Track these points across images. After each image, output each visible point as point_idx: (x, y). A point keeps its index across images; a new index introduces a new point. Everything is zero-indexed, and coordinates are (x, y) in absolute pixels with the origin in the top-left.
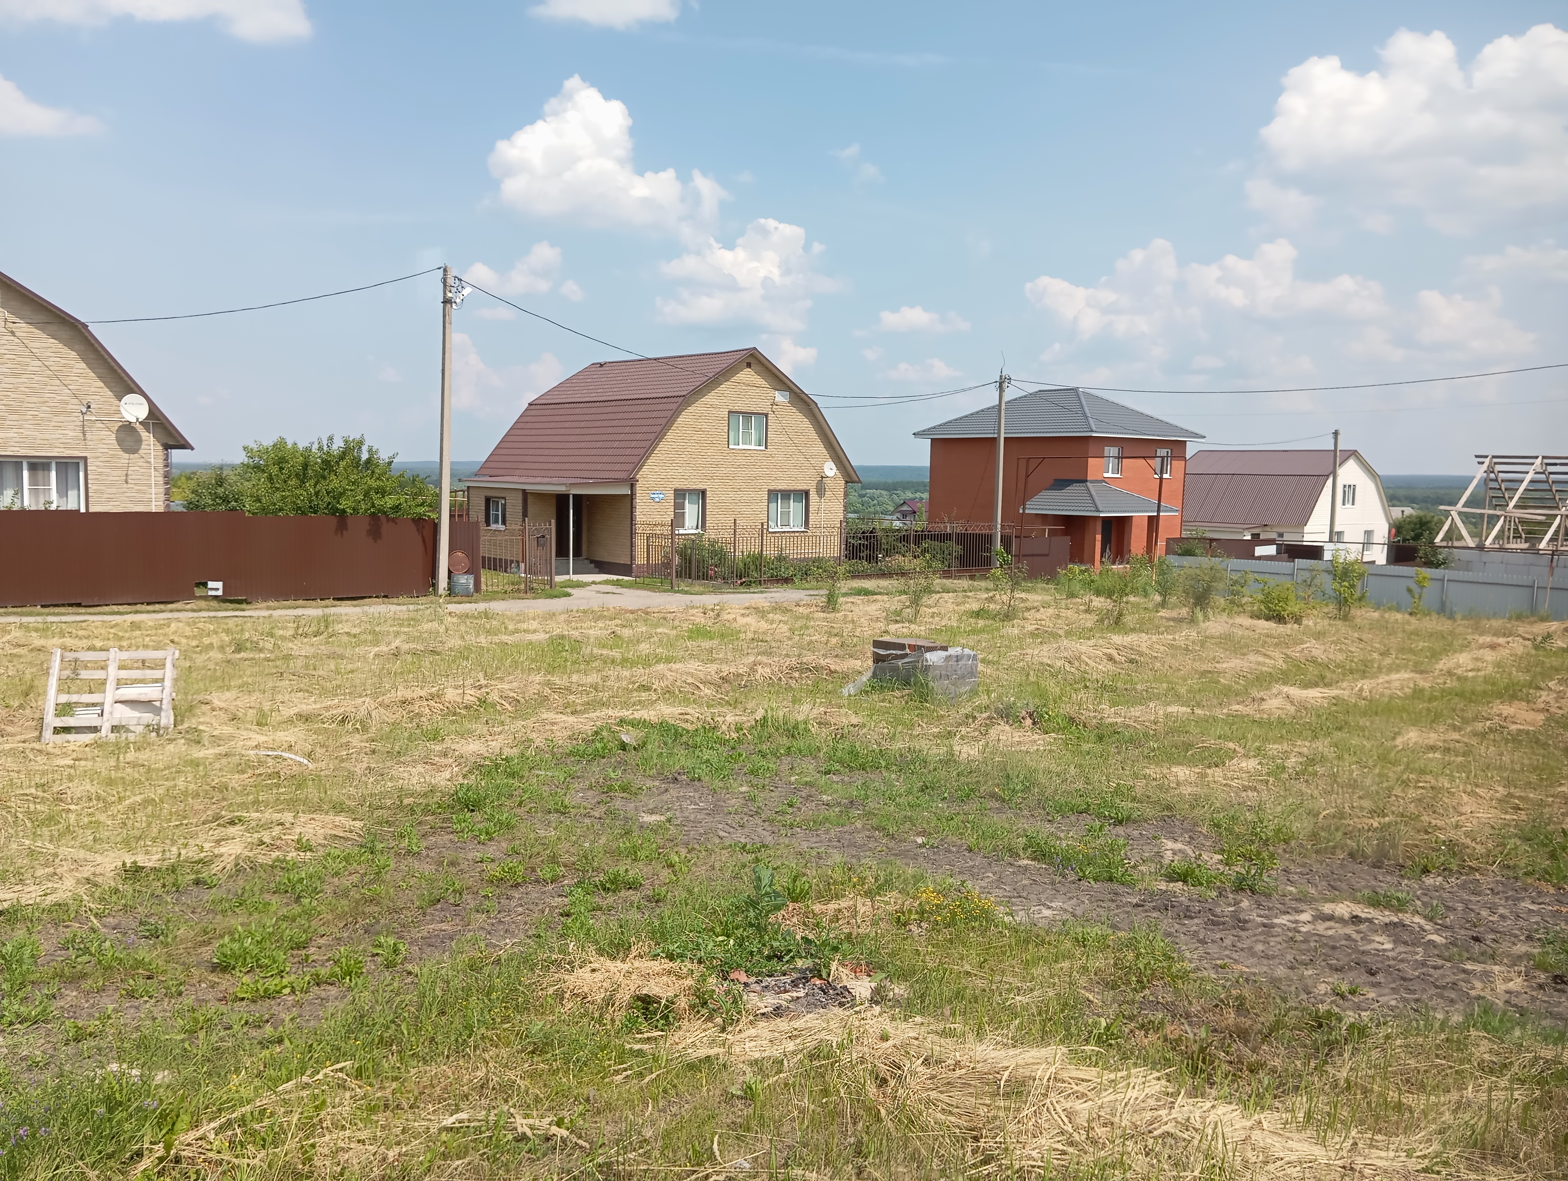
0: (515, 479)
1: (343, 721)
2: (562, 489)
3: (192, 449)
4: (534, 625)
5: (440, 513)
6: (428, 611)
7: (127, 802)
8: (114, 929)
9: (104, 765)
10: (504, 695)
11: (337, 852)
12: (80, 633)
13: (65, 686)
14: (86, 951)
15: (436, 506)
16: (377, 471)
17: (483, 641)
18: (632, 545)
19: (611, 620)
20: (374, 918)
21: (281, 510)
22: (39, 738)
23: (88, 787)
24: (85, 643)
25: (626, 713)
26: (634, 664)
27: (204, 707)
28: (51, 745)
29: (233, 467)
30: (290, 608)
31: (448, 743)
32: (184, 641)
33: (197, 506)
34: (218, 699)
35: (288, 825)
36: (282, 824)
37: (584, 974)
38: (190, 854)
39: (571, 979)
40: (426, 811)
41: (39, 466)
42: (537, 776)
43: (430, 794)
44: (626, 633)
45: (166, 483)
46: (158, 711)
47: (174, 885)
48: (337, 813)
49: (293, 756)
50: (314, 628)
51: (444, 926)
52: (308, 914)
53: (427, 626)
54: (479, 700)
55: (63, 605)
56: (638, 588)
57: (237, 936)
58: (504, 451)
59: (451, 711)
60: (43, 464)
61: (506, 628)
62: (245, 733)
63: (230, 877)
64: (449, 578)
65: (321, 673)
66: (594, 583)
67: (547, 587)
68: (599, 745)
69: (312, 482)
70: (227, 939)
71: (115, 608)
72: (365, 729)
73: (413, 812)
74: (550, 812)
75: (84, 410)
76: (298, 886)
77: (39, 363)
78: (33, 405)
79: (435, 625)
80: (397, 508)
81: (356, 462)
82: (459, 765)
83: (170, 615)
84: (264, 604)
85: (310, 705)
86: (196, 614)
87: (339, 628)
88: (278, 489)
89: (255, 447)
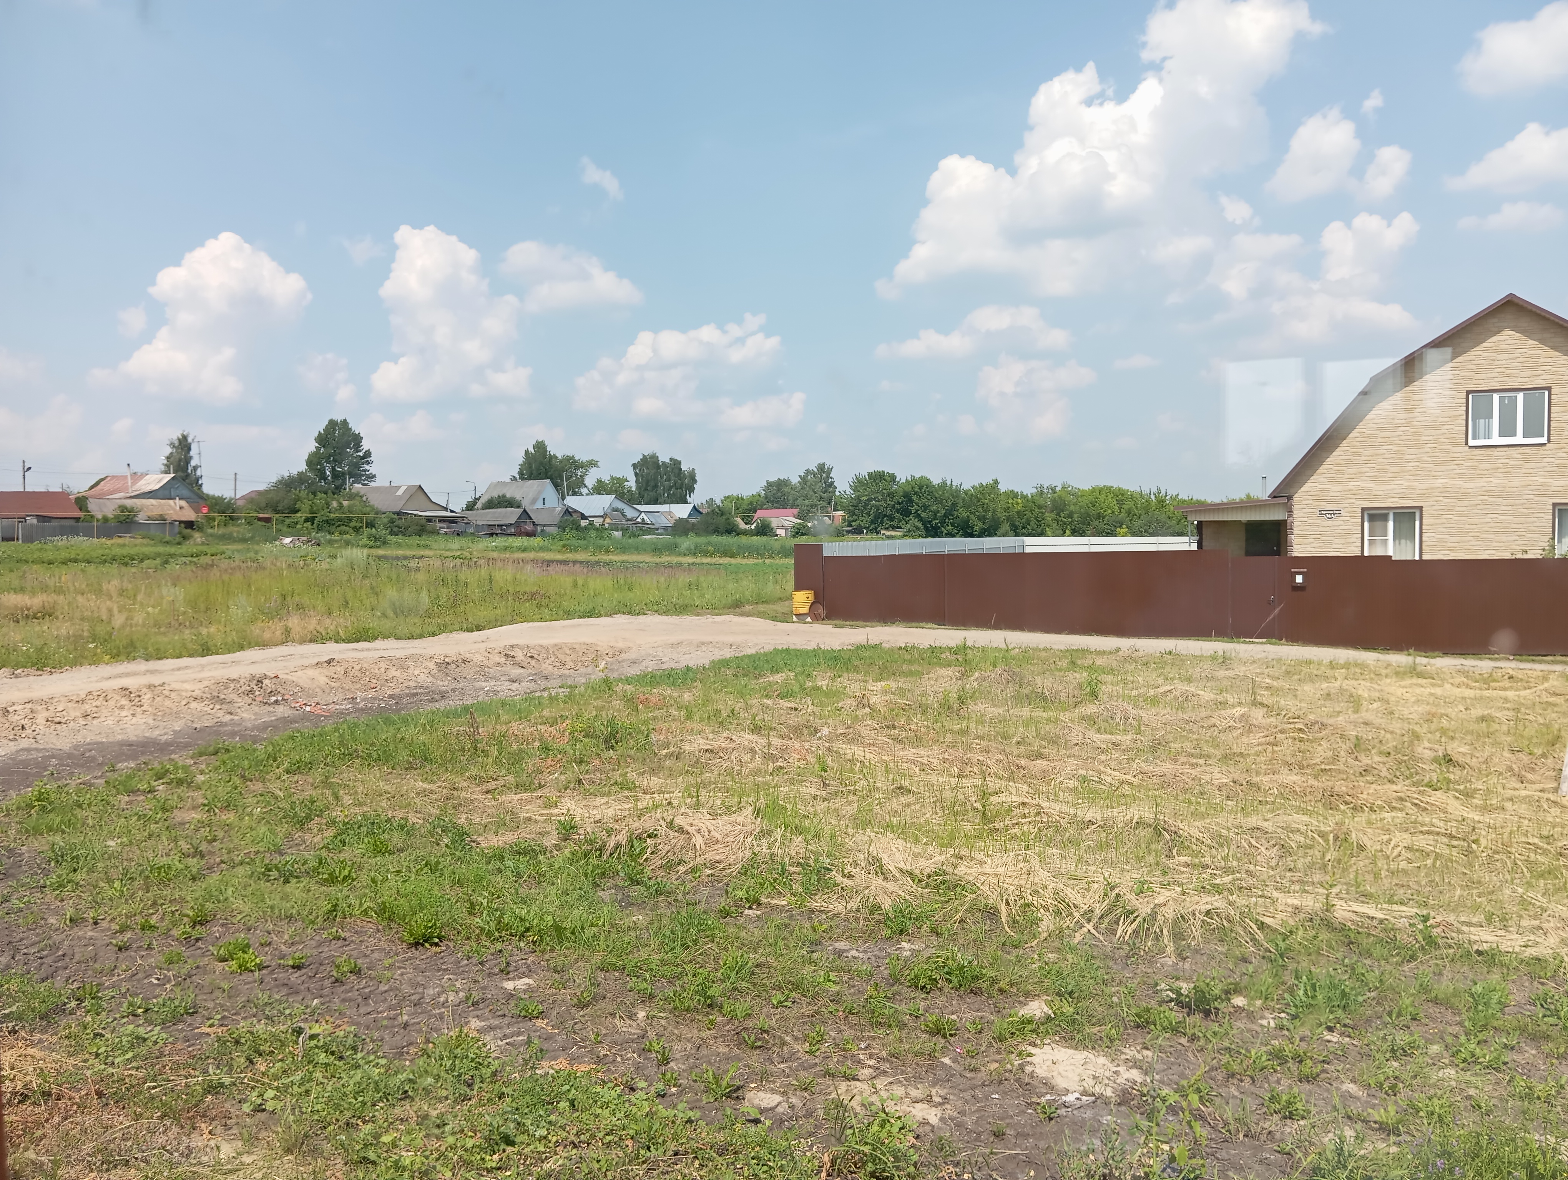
22: (1556, 790)
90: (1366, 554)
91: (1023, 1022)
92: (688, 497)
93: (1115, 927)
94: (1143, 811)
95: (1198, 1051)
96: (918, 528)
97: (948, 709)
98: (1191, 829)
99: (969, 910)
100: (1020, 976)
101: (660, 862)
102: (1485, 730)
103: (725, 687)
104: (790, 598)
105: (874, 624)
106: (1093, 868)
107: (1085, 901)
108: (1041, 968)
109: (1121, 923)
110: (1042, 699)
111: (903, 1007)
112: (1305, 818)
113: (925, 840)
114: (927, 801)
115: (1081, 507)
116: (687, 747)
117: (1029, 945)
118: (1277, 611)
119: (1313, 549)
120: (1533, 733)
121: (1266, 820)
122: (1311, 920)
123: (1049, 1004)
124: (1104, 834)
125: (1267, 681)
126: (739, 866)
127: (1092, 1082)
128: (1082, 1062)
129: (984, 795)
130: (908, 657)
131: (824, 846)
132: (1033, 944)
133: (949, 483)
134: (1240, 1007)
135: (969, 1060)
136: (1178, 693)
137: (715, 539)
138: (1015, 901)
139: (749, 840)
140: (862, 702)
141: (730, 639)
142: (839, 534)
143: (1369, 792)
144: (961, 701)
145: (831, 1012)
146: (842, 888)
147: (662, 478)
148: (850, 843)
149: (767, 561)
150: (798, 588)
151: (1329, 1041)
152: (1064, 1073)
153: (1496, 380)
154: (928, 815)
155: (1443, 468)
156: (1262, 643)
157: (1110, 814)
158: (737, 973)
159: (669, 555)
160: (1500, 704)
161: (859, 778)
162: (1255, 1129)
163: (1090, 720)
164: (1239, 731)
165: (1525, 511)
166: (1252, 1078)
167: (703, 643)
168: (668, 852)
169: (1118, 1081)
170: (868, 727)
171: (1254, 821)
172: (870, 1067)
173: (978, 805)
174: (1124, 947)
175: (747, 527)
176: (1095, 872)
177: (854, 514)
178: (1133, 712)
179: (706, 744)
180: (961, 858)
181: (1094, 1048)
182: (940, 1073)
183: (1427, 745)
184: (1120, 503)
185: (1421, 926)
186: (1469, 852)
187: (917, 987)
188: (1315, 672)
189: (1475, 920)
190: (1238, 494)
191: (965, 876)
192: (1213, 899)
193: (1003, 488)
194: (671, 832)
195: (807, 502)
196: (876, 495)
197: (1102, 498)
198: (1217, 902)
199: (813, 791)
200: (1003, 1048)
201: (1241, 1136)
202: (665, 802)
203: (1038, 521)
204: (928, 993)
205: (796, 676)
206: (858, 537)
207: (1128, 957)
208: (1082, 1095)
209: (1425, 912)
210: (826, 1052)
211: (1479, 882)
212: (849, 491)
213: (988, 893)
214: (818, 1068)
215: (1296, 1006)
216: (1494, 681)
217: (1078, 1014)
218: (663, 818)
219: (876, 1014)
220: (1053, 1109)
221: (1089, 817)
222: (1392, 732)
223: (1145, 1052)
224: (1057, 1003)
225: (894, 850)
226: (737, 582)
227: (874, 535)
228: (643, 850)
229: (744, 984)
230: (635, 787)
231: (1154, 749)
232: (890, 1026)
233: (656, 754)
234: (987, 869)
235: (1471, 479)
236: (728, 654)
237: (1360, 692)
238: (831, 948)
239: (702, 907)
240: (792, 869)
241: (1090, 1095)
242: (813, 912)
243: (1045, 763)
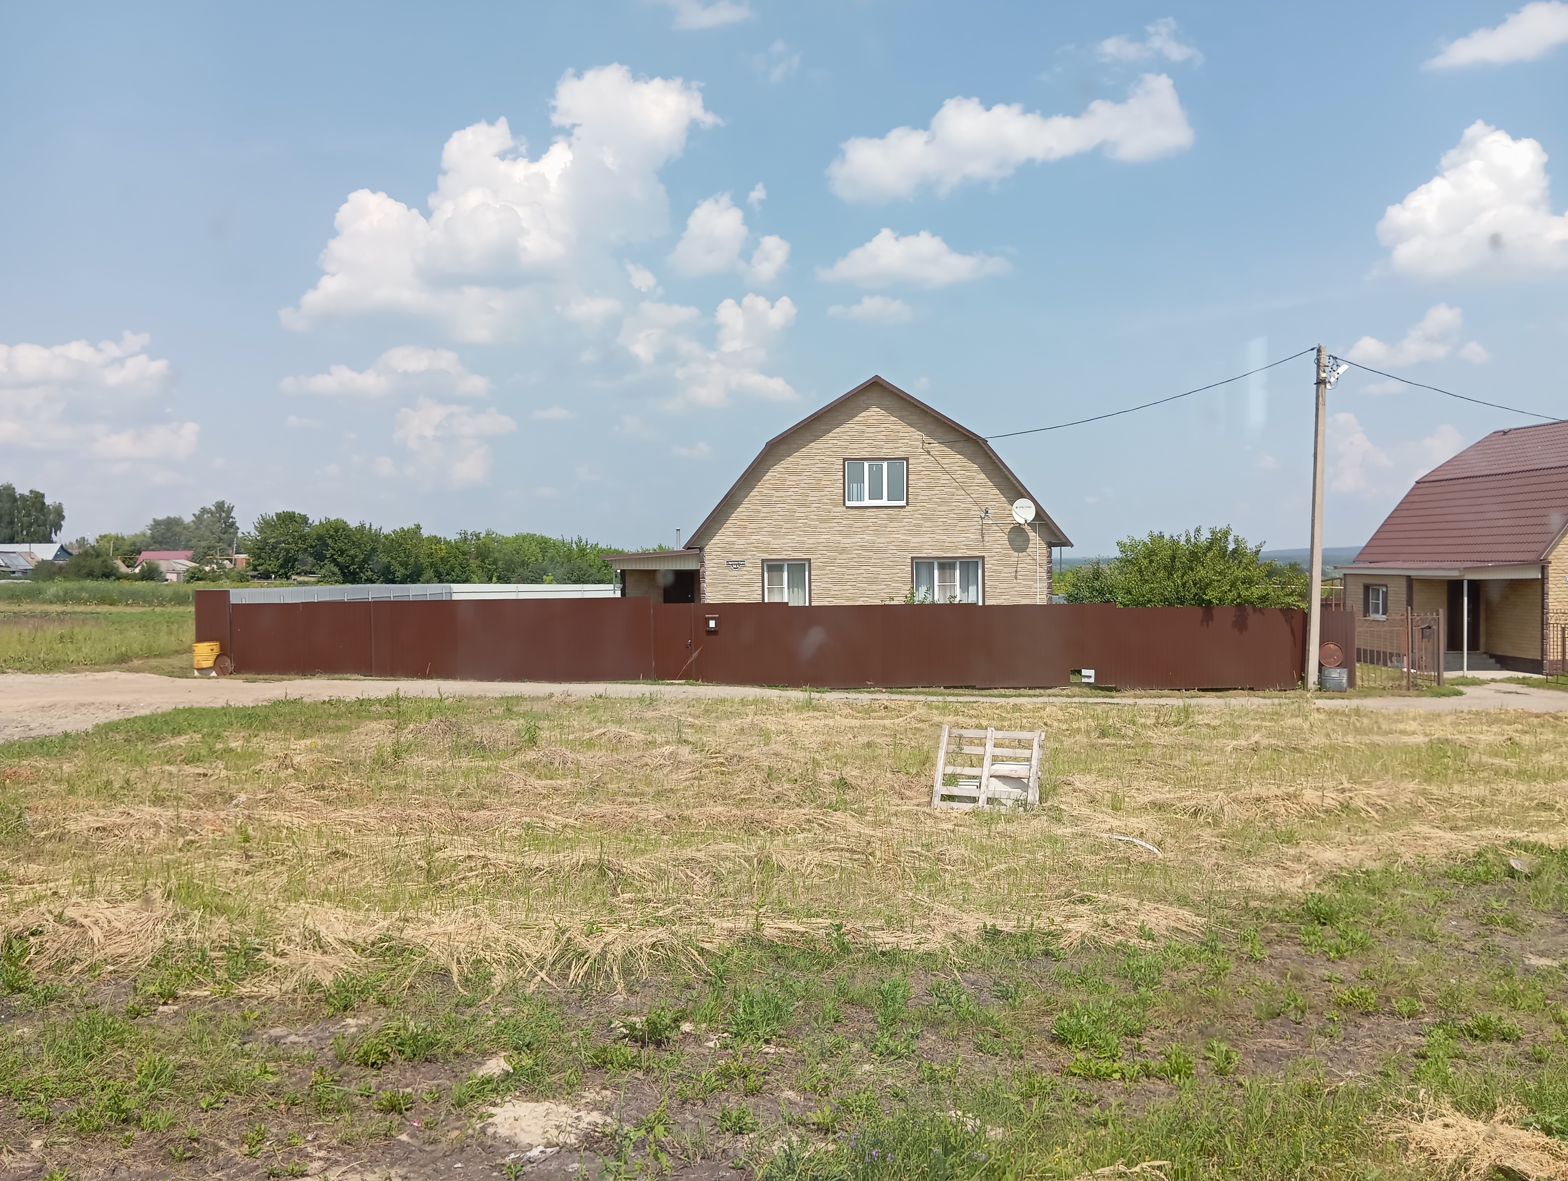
0: (1398, 564)
1: (1195, 814)
2: (1454, 574)
3: (1072, 546)
4: (1412, 726)
5: (1310, 602)
6: (1293, 707)
7: (994, 869)
8: (973, 984)
9: (978, 833)
10: (1371, 801)
11: (1178, 946)
12: (972, 712)
13: (951, 761)
14: (947, 1001)
15: (1306, 596)
16: (1245, 561)
17: (1351, 740)
18: (1543, 637)
19: (1509, 724)
20: (1209, 1020)
21: (1150, 601)
22: (929, 803)
23: (963, 851)
24: (974, 722)
25: (1519, 835)
26: (1534, 777)
27: (1066, 788)
28: (939, 810)
29: (1108, 561)
30: (1155, 697)
31: (1303, 847)
32: (1055, 724)
33: (1076, 599)
34: (1079, 781)
35: (1132, 911)
36: (1127, 909)
37: (1436, 1126)
38: (1042, 926)
39: (1417, 1131)
40: (1273, 918)
41: (946, 565)
42: (1403, 896)
43: (1279, 900)
44: (1527, 740)
45: (1049, 578)
46: (1025, 787)
47: (1026, 952)
48: (1181, 907)
49: (1144, 844)
50: (1173, 719)
51: (1282, 1043)
52: (1144, 1002)
53: (1290, 722)
54: (1341, 804)
55: (961, 687)
56: (1549, 688)
57: (1075, 1012)
58: (1386, 535)
59: (1309, 814)
60: (950, 564)
61: (1379, 728)
62: (1100, 816)
63: (1076, 953)
64: (1320, 671)
65: (1177, 763)
66: (1493, 680)
67: (1435, 684)
68: (1480, 868)
69: (1179, 573)
70: (1065, 1013)
71: (1003, 691)
72: (1216, 823)
73: (1258, 916)
74: (1414, 938)
75: (983, 515)
76: (1137, 973)
77: (948, 477)
78: (943, 513)
79: (1300, 720)
80: (1264, 598)
81: (1223, 552)
82: (1313, 872)
83: (1046, 699)
84: (1132, 693)
85: (1164, 794)
86: (1069, 700)
87: (1199, 719)
88: (1147, 581)
89: (1127, 541)
90: (766, 601)
91: (483, 1083)
92: (53, 535)
93: (567, 971)
94: (588, 853)
95: (654, 1083)
96: (334, 574)
97: (382, 764)
98: (632, 866)
99: (420, 974)
100: (477, 1036)
101: (48, 963)
102: (871, 755)
103: (115, 754)
104: (190, 650)
105: (291, 677)
106: (543, 915)
107: (538, 949)
108: (497, 1024)
109: (573, 967)
110: (481, 749)
111: (353, 1089)
112: (732, 846)
113: (367, 906)
114: (367, 863)
115: (505, 554)
116: (72, 827)
117: (483, 1002)
118: (695, 655)
119: (722, 597)
120: (907, 755)
121: (700, 851)
122: (744, 940)
123: (508, 1059)
124: (552, 880)
125: (690, 719)
126: (149, 957)
127: (556, 1132)
128: (544, 1114)
129: (429, 851)
130: (333, 711)
131: (249, 925)
132: (487, 1001)
133: (367, 526)
134: (688, 1033)
135: (428, 1132)
136: (612, 735)
137: (89, 583)
138: (467, 958)
139: (160, 927)
140: (284, 762)
141: (118, 699)
142: (242, 579)
143: (784, 817)
144: (396, 754)
145: (271, 1107)
146: (275, 969)
147: (19, 513)
148: (282, 918)
149: (158, 609)
150: (200, 638)
151: (767, 1054)
152: (527, 1129)
153: (866, 450)
154: (368, 879)
155: (826, 525)
156: (681, 684)
157: (557, 859)
158: (156, 1079)
159: (31, 603)
160: (880, 732)
161: (288, 846)
162: (710, 1150)
163: (530, 767)
164: (669, 769)
165: (890, 563)
166: (704, 1100)
167: (83, 705)
168: (58, 950)
169: (580, 1127)
170: (293, 790)
171: (689, 853)
172: (320, 1158)
173: (422, 863)
174: (577, 990)
175: (129, 571)
176: (546, 918)
177: (260, 558)
178: (571, 756)
179: (97, 821)
180: (407, 921)
181: (554, 1097)
182: (397, 1151)
183: (826, 771)
184: (544, 551)
185: (835, 935)
186: (867, 863)
187: (366, 1064)
188: (730, 710)
189: (877, 924)
190: (651, 545)
191: (413, 939)
192: (658, 931)
193: (425, 533)
194: (60, 927)
195: (203, 544)
196: (285, 538)
197: (526, 545)
198: (661, 934)
199: (233, 865)
200: (463, 1113)
201: (698, 1158)
202: (49, 893)
203: (463, 568)
204: (379, 1069)
205: (203, 737)
206: (265, 583)
207: (581, 999)
208: (546, 1147)
209: (838, 922)
210: (268, 1151)
211: (877, 890)
212: (254, 533)
213: (438, 953)
214: (261, 1170)
215: (737, 1024)
216: (874, 711)
217: (537, 1065)
218: (50, 912)
219: (324, 1101)
220: (519, 1167)
221: (535, 864)
222: (797, 761)
223: (604, 1092)
224: (516, 1058)
225: (333, 919)
226: (121, 633)
227: (284, 581)
228: (25, 951)
229: (165, 1090)
230: (9, 878)
231: (593, 791)
232: (339, 1111)
233: (32, 837)
234: (435, 929)
235: (847, 535)
236: (115, 716)
237: (769, 726)
238: (265, 1036)
239: (106, 1009)
240: (214, 954)
241: (554, 1146)
242: (241, 999)
243: (488, 813)
